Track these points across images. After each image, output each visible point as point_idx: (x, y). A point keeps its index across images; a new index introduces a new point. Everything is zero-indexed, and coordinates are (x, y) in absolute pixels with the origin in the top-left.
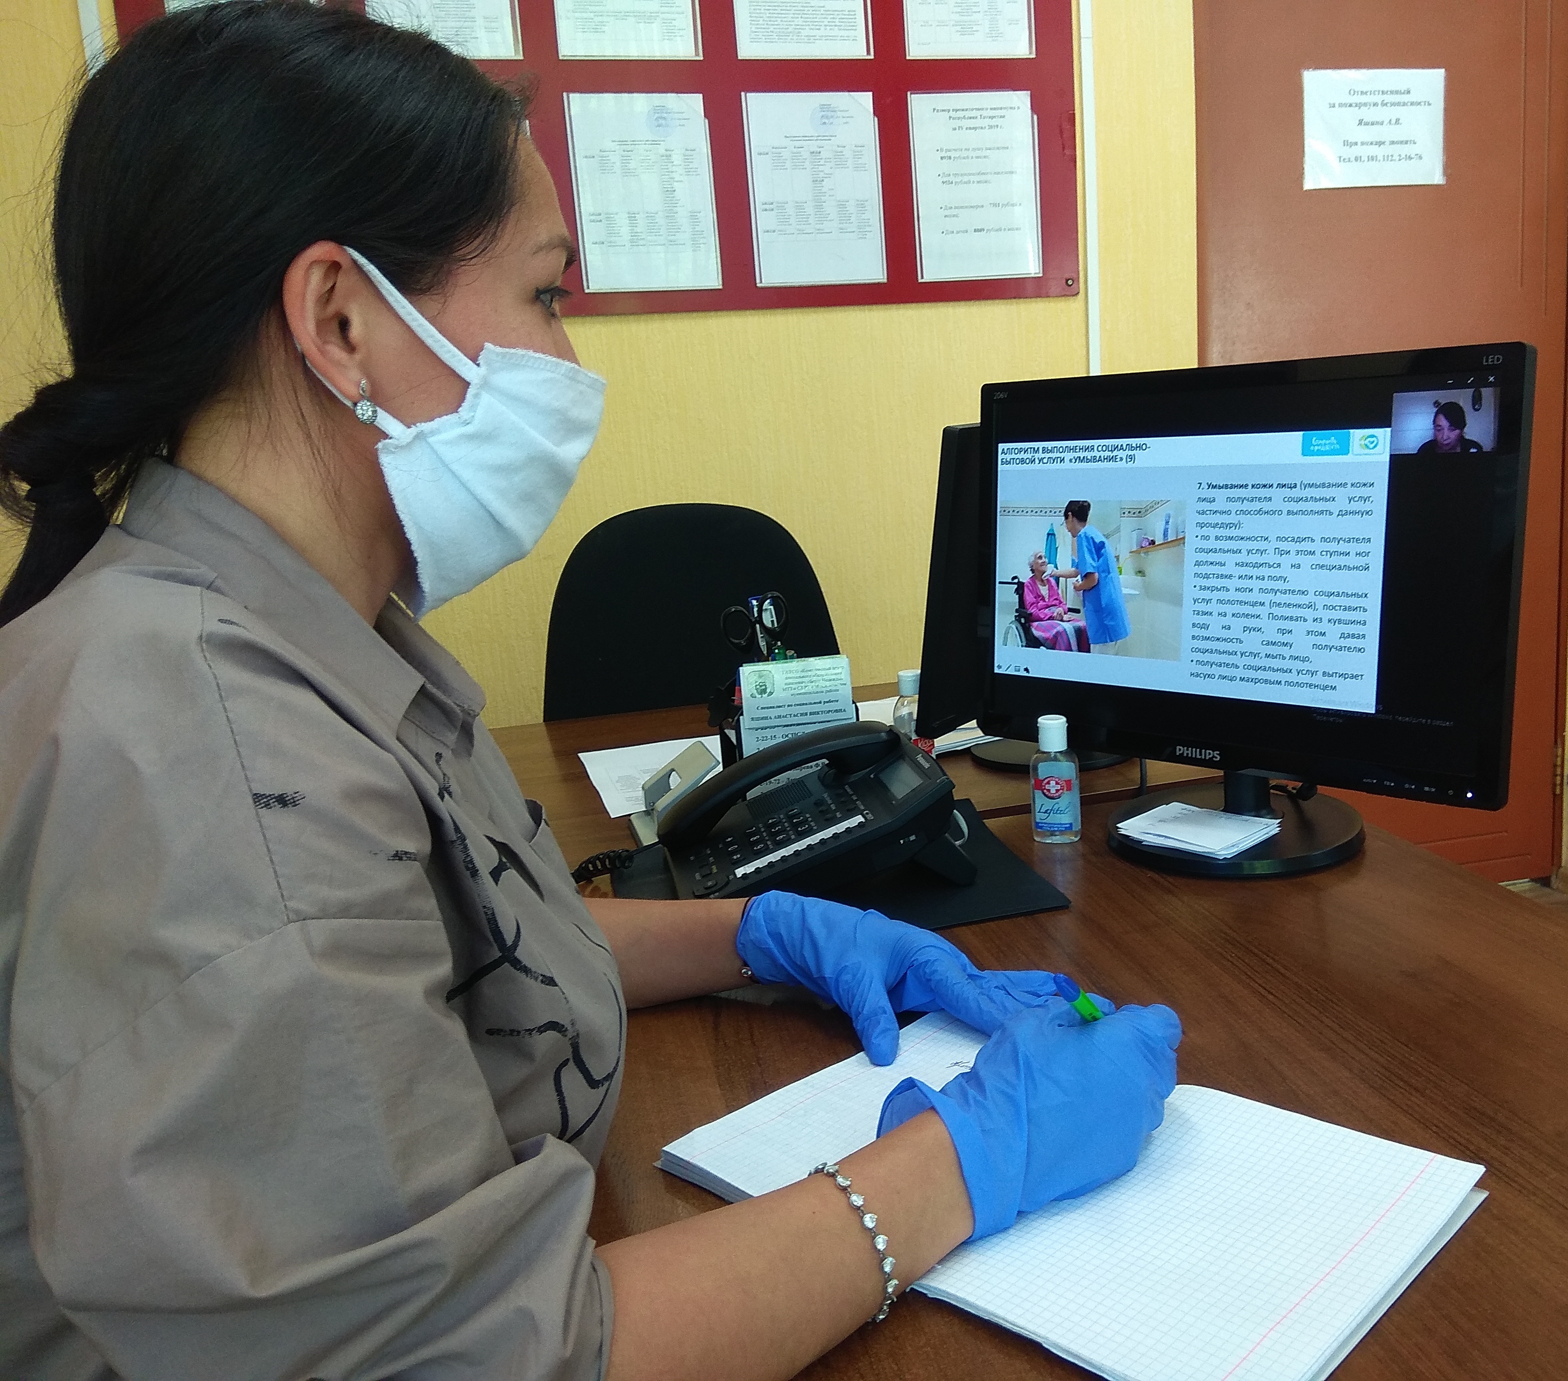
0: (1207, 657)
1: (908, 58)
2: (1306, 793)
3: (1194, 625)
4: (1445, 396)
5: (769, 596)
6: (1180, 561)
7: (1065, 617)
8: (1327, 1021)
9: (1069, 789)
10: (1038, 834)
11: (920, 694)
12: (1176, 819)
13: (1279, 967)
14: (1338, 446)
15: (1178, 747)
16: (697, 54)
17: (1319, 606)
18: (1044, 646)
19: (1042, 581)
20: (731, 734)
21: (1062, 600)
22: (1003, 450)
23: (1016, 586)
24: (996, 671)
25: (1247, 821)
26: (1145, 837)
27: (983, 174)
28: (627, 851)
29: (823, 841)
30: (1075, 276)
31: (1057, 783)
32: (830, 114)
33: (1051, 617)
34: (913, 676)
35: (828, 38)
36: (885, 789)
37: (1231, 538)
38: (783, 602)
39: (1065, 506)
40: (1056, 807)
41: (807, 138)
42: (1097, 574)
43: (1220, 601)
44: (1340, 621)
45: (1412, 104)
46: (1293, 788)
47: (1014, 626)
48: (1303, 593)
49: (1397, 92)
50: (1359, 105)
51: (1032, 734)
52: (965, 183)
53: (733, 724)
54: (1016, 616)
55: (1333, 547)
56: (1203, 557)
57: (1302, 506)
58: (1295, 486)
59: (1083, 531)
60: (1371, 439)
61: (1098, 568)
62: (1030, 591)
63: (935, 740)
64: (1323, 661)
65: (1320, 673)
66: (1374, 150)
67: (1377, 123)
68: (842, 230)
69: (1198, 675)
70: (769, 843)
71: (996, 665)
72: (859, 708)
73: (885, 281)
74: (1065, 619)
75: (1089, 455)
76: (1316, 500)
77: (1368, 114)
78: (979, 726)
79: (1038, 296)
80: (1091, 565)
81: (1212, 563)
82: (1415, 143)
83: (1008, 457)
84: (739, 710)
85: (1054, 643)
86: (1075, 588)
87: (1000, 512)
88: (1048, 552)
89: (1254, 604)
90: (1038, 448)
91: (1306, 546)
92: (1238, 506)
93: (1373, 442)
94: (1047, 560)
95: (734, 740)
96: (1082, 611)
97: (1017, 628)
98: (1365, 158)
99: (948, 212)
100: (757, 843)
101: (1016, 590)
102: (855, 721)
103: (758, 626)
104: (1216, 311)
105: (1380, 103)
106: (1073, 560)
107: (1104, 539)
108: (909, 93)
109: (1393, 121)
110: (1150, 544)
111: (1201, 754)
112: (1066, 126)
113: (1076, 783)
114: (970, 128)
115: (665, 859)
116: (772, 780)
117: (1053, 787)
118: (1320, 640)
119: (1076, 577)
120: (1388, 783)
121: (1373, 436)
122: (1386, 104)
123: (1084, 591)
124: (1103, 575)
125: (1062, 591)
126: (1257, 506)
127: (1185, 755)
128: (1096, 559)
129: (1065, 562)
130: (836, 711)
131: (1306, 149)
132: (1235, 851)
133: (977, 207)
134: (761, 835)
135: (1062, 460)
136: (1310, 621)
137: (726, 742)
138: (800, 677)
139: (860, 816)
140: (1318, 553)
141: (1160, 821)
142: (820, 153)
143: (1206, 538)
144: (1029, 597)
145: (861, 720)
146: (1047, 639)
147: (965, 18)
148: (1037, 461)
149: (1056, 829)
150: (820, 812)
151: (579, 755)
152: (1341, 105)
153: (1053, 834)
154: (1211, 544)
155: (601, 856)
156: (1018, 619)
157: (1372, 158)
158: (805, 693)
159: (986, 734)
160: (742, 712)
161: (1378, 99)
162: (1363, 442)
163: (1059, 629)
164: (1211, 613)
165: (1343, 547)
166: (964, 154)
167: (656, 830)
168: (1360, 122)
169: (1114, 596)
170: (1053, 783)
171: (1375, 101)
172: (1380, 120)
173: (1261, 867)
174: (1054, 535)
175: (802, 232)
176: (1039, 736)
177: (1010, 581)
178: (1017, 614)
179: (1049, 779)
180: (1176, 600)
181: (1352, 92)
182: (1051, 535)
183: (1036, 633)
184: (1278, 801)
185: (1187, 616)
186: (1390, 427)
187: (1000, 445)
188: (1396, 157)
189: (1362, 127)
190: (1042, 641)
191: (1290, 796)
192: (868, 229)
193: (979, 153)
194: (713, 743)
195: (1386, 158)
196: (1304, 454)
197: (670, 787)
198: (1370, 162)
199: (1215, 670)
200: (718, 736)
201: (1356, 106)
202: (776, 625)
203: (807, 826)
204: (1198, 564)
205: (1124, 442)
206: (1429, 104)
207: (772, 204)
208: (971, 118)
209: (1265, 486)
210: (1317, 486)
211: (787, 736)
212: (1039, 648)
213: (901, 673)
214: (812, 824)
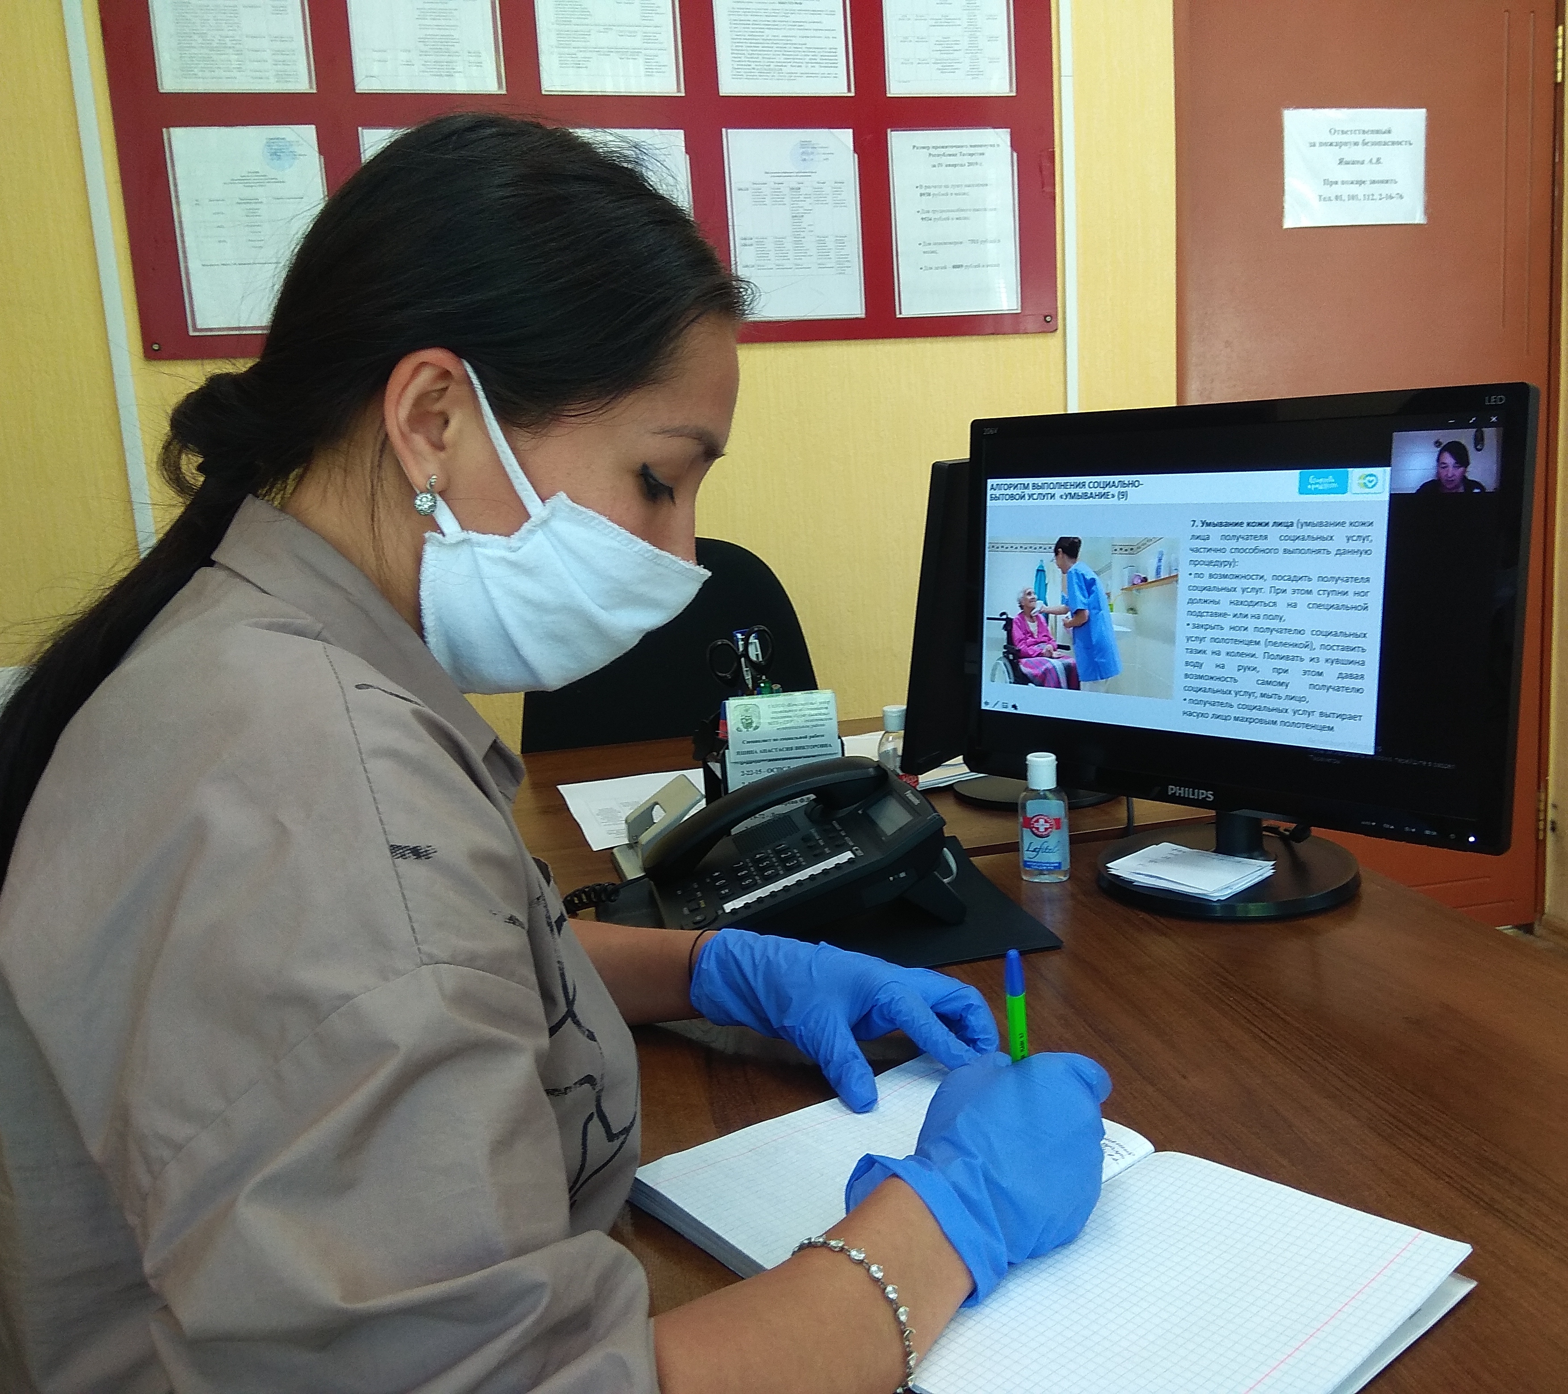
0: (1201, 696)
1: (888, 95)
2: (1300, 835)
3: (1187, 664)
4: (1448, 436)
5: (756, 629)
6: (1173, 598)
7: (1055, 654)
8: (1331, 1067)
9: (1058, 828)
10: (1026, 873)
11: (905, 730)
12: (1167, 860)
13: (1279, 1011)
14: (1335, 485)
15: (1170, 787)
16: (679, 91)
17: (1316, 645)
18: (1033, 683)
19: (1031, 617)
20: (716, 767)
21: (1051, 637)
22: (992, 485)
23: (1004, 622)
24: (984, 707)
25: (1240, 862)
26: (1137, 877)
27: (962, 210)
28: (613, 884)
29: (812, 877)
30: (1053, 313)
31: (1046, 822)
32: (810, 150)
33: (1040, 653)
34: (899, 712)
35: (809, 75)
36: (873, 823)
37: (1225, 576)
38: (768, 635)
39: (1055, 542)
40: (1045, 845)
41: (787, 174)
42: (1087, 611)
43: (1214, 640)
44: (1337, 661)
45: (1393, 143)
46: (1286, 830)
47: (1001, 662)
48: (1300, 632)
49: (1378, 132)
50: (1340, 145)
51: (1021, 772)
52: (945, 219)
53: (719, 758)
54: (1004, 653)
55: (1330, 586)
56: (1197, 595)
57: (1299, 544)
58: (1292, 525)
59: (1073, 567)
60: (1371, 478)
61: (1089, 605)
62: (1019, 627)
63: (920, 776)
64: (1319, 701)
65: (1317, 714)
66: (1355, 189)
67: (1358, 162)
68: (821, 266)
69: (1191, 714)
70: (757, 878)
71: (983, 701)
72: (845, 742)
73: (863, 316)
74: (1054, 656)
75: (1080, 491)
76: (1314, 539)
77: (1349, 153)
78: (966, 762)
79: (1016, 332)
80: (1081, 600)
81: (1205, 601)
82: (1396, 182)
83: (997, 493)
84: (724, 744)
85: (1042, 680)
86: (1065, 625)
87: (989, 548)
88: (1037, 588)
89: (1250, 643)
90: (1028, 484)
91: (1304, 585)
92: (1233, 544)
93: (1373, 481)
94: (1036, 597)
95: (719, 774)
96: (1072, 647)
97: (1005, 665)
98: (1345, 197)
99: (927, 248)
100: (744, 878)
101: (1005, 626)
102: (840, 756)
103: (743, 660)
104: (1195, 349)
105: (1361, 142)
106: (1063, 596)
107: (1095, 577)
108: (889, 130)
109: (1374, 161)
110: (1142, 581)
111: (1193, 794)
112: (1046, 163)
113: (1065, 822)
114: (950, 165)
115: (651, 894)
116: (757, 815)
117: (1042, 825)
118: (1318, 680)
119: (1066, 614)
120: (1388, 826)
121: (1371, 475)
122: (1366, 144)
123: (1074, 628)
124: (1094, 612)
125: (1052, 628)
126: (1252, 544)
127: (1177, 795)
128: (1087, 595)
129: (1054, 598)
130: (822, 746)
131: (1286, 188)
132: (1228, 893)
133: (956, 243)
134: (749, 871)
135: (1053, 496)
136: (1307, 660)
137: (709, 776)
138: (786, 712)
139: (849, 852)
140: (1315, 592)
141: (1151, 861)
142: (799, 188)
143: (1199, 575)
144: (1017, 633)
145: (846, 755)
146: (1036, 676)
147: (945, 56)
148: (1027, 497)
149: (1045, 868)
150: (809, 847)
151: (559, 787)
152: (1321, 144)
153: (1041, 873)
154: (1205, 582)
155: (587, 890)
156: (1006, 655)
157: (1353, 197)
158: (790, 728)
159: (972, 771)
160: (728, 746)
161: (1359, 138)
162: (1362, 481)
163: (1048, 665)
164: (1205, 652)
165: (1341, 586)
166: (943, 191)
167: (640, 863)
168: (1341, 162)
169: (1105, 634)
170: (1042, 821)
171: (1355, 141)
172: (1361, 159)
173: (1255, 910)
174: (1043, 571)
175: (780, 267)
176: (1028, 774)
177: (999, 617)
178: (1005, 650)
179: (1038, 817)
180: (1169, 638)
181: (1333, 131)
182: (1040, 571)
183: (1025, 669)
184: (1271, 843)
185: (1180, 653)
186: (1389, 466)
187: (989, 481)
188: (1377, 197)
189: (1343, 166)
190: (1031, 678)
191: (1282, 837)
192: (847, 264)
193: (957, 190)
194: (697, 776)
195: (1367, 197)
196: (1301, 492)
197: (652, 820)
198: (1351, 201)
199: (1210, 710)
200: (701, 770)
201: (1336, 146)
202: (761, 659)
203: (795, 862)
204: (1191, 601)
205: (1116, 478)
206: (1411, 144)
207: (751, 239)
208: (950, 155)
209: (1260, 524)
210: (1314, 525)
211: (772, 770)
212: (1027, 684)
213: (885, 708)
214: (801, 859)
